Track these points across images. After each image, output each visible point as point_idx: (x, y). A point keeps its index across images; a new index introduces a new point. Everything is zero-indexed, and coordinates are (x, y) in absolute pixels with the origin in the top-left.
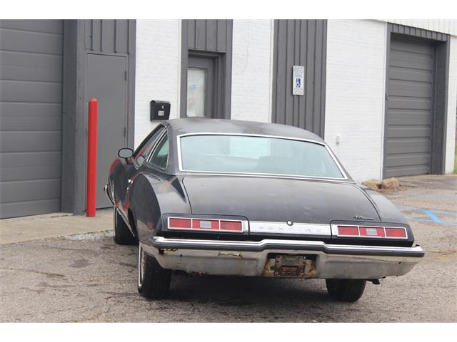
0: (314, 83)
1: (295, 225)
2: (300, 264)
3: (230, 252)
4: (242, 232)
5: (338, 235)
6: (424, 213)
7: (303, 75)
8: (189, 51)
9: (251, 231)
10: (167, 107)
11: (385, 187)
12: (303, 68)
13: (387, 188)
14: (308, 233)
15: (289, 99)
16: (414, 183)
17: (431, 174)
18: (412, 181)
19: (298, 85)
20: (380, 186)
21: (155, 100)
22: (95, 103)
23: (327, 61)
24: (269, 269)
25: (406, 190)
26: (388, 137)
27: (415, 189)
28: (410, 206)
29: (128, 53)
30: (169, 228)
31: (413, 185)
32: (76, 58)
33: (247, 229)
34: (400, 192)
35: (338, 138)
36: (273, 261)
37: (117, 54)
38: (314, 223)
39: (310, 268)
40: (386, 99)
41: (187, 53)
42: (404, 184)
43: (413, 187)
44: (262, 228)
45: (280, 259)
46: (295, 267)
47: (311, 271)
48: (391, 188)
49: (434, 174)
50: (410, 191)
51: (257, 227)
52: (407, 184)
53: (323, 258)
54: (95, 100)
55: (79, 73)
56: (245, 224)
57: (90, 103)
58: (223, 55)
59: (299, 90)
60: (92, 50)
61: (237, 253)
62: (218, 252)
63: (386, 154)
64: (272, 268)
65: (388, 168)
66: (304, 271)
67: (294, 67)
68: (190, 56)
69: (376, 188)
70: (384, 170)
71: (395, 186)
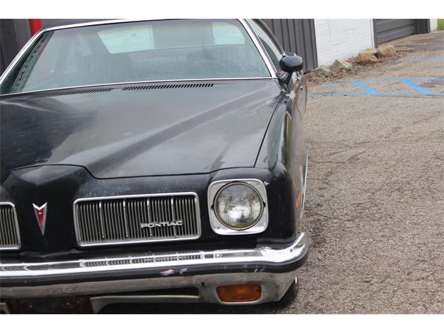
11: (382, 56)
13: (385, 56)
16: (408, 46)
17: (417, 34)
20: (378, 55)
25: (405, 56)
31: (409, 49)
43: (411, 51)
48: (388, 56)
49: (420, 33)
50: (411, 57)
52: (403, 48)
69: (374, 59)
70: (375, 37)
71: (392, 52)
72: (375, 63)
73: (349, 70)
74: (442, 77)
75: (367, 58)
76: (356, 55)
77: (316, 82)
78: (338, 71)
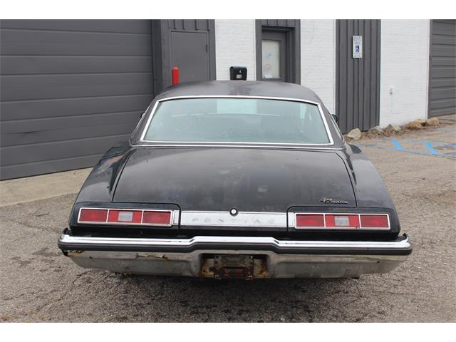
0: (371, 48)
1: (241, 214)
2: (247, 264)
3: (150, 253)
4: (170, 225)
5: (296, 227)
6: (454, 149)
7: (361, 43)
8: (263, 26)
9: (182, 224)
10: (244, 72)
11: (428, 125)
12: (361, 37)
13: (430, 125)
14: (257, 225)
15: (350, 62)
16: (451, 120)
18: (449, 119)
19: (358, 51)
20: (424, 124)
21: (233, 66)
22: (177, 71)
23: (381, 31)
24: (208, 271)
25: (444, 127)
26: (431, 87)
27: (451, 126)
28: (443, 142)
29: (208, 30)
30: (78, 222)
31: (450, 122)
32: (160, 36)
33: (177, 222)
34: (439, 129)
35: (391, 89)
36: (211, 262)
37: (198, 31)
38: (266, 211)
39: (260, 270)
40: (430, 59)
41: (261, 28)
42: (443, 121)
43: (450, 124)
44: (197, 220)
45: (219, 260)
46: (241, 268)
47: (261, 272)
48: (433, 126)
50: (448, 128)
51: (190, 218)
52: (446, 122)
53: (274, 258)
54: (176, 68)
55: (164, 47)
56: (174, 214)
57: (172, 71)
58: (293, 29)
59: (358, 54)
60: (175, 28)
61: (160, 255)
62: (135, 253)
63: (430, 100)
64: (211, 269)
65: (432, 110)
66: (252, 273)
67: (354, 37)
68: (263, 31)
69: (420, 126)
70: (429, 111)
71: (436, 123)
72: (419, 129)
73: (397, 132)
74: (454, 144)
75: (415, 125)
76: (407, 123)
77: (370, 137)
78: (389, 132)
